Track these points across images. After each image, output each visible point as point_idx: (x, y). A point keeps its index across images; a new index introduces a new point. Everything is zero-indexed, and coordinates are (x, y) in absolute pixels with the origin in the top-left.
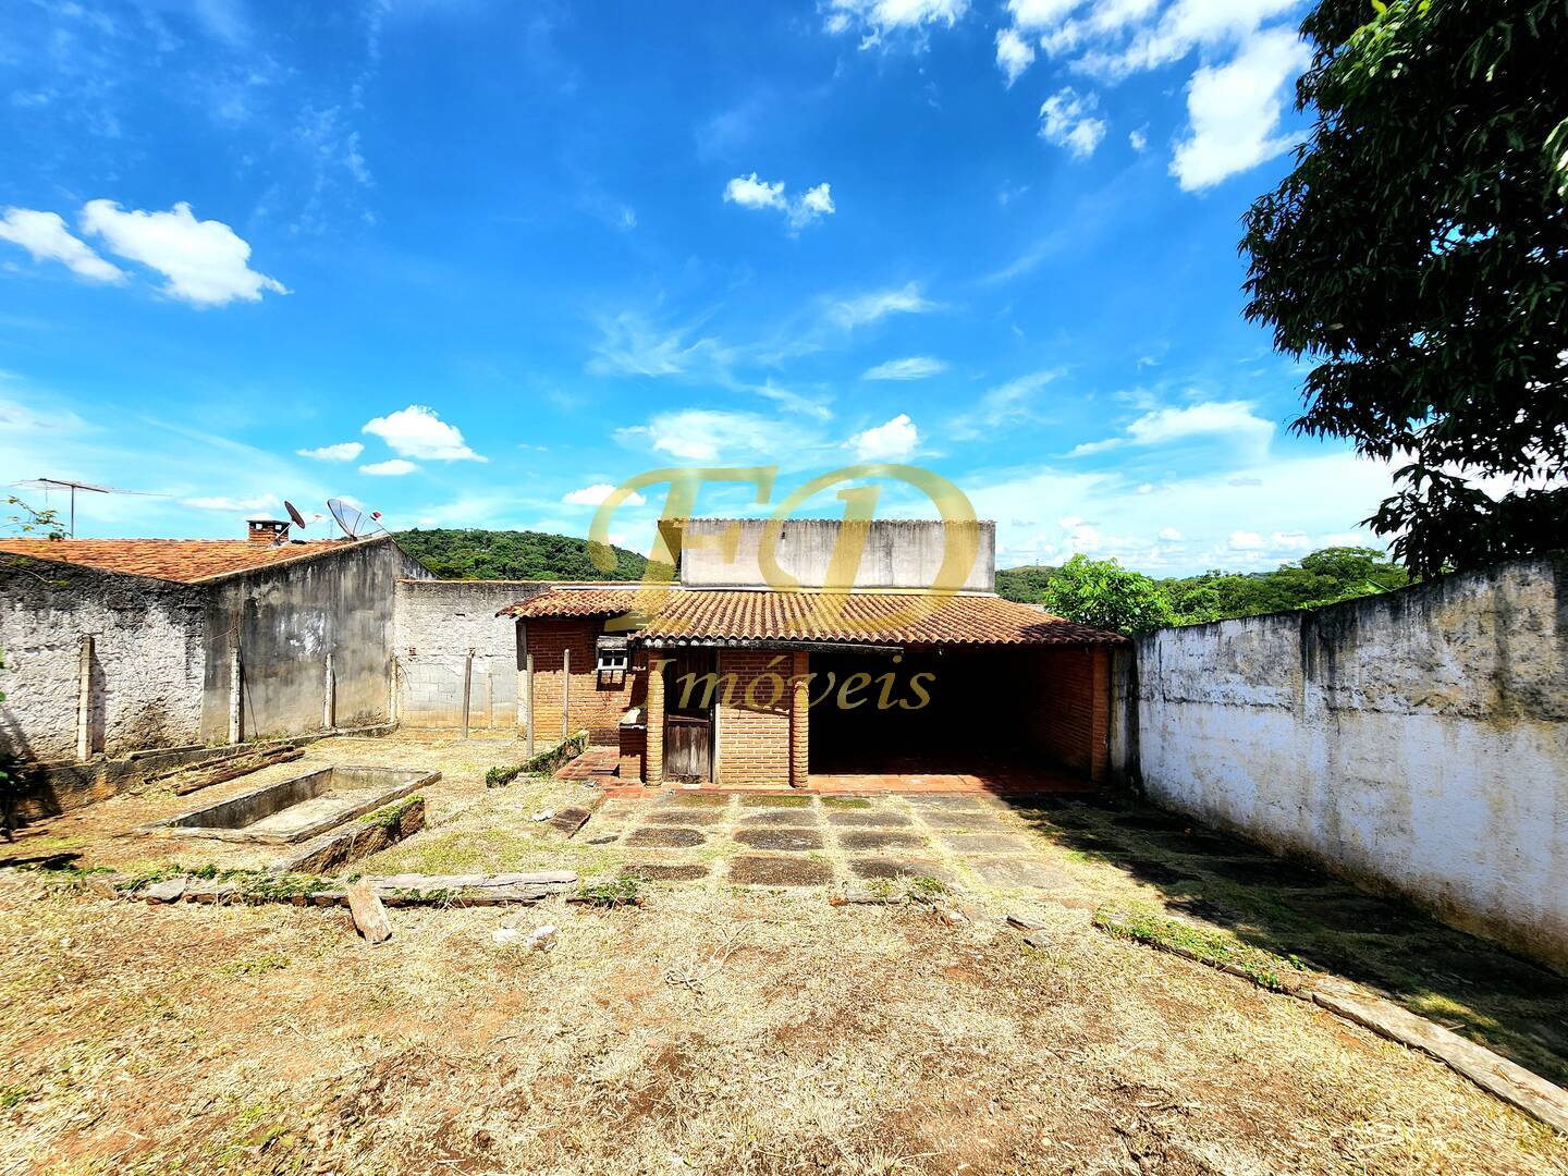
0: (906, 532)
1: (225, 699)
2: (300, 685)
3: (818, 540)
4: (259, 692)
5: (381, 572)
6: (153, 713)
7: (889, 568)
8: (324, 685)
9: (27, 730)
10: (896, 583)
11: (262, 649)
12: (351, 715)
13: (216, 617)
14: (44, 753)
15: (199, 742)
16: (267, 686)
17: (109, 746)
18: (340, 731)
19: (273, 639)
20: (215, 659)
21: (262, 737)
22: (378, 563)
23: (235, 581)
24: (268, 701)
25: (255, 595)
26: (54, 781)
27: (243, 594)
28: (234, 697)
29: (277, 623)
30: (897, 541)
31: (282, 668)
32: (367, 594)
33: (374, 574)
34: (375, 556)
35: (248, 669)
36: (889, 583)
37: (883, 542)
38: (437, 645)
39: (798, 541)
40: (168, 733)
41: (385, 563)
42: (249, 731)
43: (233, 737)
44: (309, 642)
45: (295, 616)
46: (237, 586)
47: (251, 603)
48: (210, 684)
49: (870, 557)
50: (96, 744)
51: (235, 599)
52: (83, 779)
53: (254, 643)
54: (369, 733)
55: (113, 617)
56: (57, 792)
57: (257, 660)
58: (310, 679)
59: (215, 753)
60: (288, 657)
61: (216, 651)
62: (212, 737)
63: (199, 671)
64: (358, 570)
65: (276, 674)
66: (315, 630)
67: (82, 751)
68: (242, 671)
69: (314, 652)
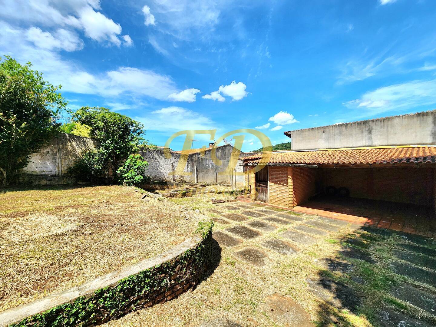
0: (379, 123)
1: (194, 175)
2: (209, 174)
3: (338, 131)
4: (200, 175)
5: (227, 152)
6: (182, 177)
7: (370, 139)
8: (214, 175)
9: (165, 176)
10: (374, 144)
11: (201, 166)
12: (221, 181)
13: (192, 161)
14: (168, 180)
15: (190, 182)
16: (202, 174)
17: (176, 180)
18: (218, 184)
19: (203, 165)
20: (192, 168)
21: (201, 183)
22: (226, 150)
23: (195, 154)
24: (202, 176)
25: (199, 157)
26: (168, 184)
27: (197, 156)
28: (196, 175)
29: (204, 162)
30: (374, 127)
31: (205, 170)
32: (224, 156)
33: (226, 152)
34: (226, 149)
35: (198, 170)
36: (370, 144)
37: (367, 129)
38: (238, 167)
39: (329, 132)
40: (185, 179)
41: (228, 150)
42: (199, 181)
43: (196, 182)
44: (211, 166)
45: (207, 161)
46: (196, 155)
47: (198, 158)
48: (191, 171)
49: (360, 135)
50: (174, 180)
51: (195, 157)
52: (172, 185)
53: (199, 165)
54: (225, 185)
55: (176, 160)
56: (168, 185)
57: (200, 169)
58: (211, 173)
59: (192, 184)
60: (206, 168)
61: (192, 166)
62: (192, 181)
63: (190, 170)
64: (222, 151)
65: (204, 171)
66: (212, 164)
67: (172, 180)
68: (197, 170)
69: (212, 168)
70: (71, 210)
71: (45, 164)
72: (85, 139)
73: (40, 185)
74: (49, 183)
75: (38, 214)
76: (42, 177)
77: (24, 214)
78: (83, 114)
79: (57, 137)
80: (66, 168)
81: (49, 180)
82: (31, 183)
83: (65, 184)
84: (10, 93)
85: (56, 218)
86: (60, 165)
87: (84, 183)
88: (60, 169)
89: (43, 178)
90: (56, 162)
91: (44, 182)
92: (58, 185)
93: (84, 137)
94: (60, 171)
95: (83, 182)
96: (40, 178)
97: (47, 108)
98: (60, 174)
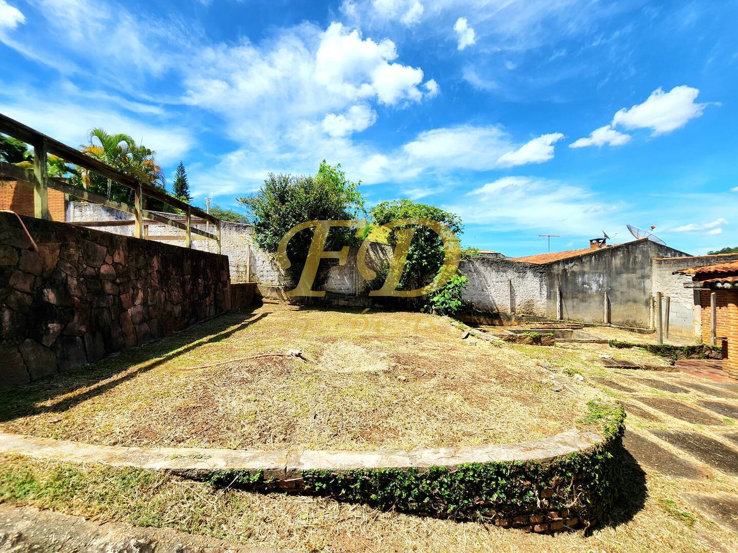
1: (555, 303)
2: (590, 303)
4: (569, 303)
5: (640, 256)
6: (530, 304)
8: (603, 305)
9: (497, 303)
11: (570, 287)
12: (622, 321)
13: (550, 275)
14: (501, 310)
15: (545, 316)
16: (573, 301)
17: (517, 311)
18: (612, 325)
19: (575, 284)
20: (550, 289)
21: (571, 320)
22: (638, 251)
23: (558, 262)
24: (573, 307)
25: (566, 267)
26: (502, 317)
27: (561, 267)
28: (558, 304)
29: (577, 278)
31: (580, 296)
32: (631, 266)
33: (636, 257)
34: (636, 249)
35: (564, 294)
38: (675, 292)
40: (535, 311)
41: (643, 251)
42: (565, 316)
43: (558, 317)
44: (594, 287)
45: (586, 276)
46: (559, 264)
47: (565, 270)
48: (549, 297)
50: (513, 310)
51: (557, 269)
52: (509, 319)
53: (567, 285)
54: (632, 330)
55: (517, 274)
56: (502, 320)
57: (568, 291)
58: (595, 301)
59: (550, 321)
60: (583, 291)
61: (551, 286)
62: (550, 316)
63: (545, 293)
64: (624, 255)
65: (577, 298)
66: (597, 282)
67: (509, 311)
68: (561, 294)
69: (597, 291)
70: (376, 342)
71: (343, 279)
72: (383, 246)
73: (338, 305)
74: (346, 303)
75: (345, 342)
76: (340, 296)
77: (334, 340)
78: (382, 212)
79: (355, 246)
80: (363, 285)
81: (346, 300)
82: (332, 302)
83: (362, 305)
84: (316, 199)
85: (363, 350)
86: (357, 281)
87: (382, 306)
88: (357, 287)
89: (341, 298)
90: (353, 277)
91: (342, 302)
92: (355, 306)
93: (382, 244)
94: (357, 289)
95: (380, 304)
96: (338, 297)
97: (346, 211)
98: (357, 293)
